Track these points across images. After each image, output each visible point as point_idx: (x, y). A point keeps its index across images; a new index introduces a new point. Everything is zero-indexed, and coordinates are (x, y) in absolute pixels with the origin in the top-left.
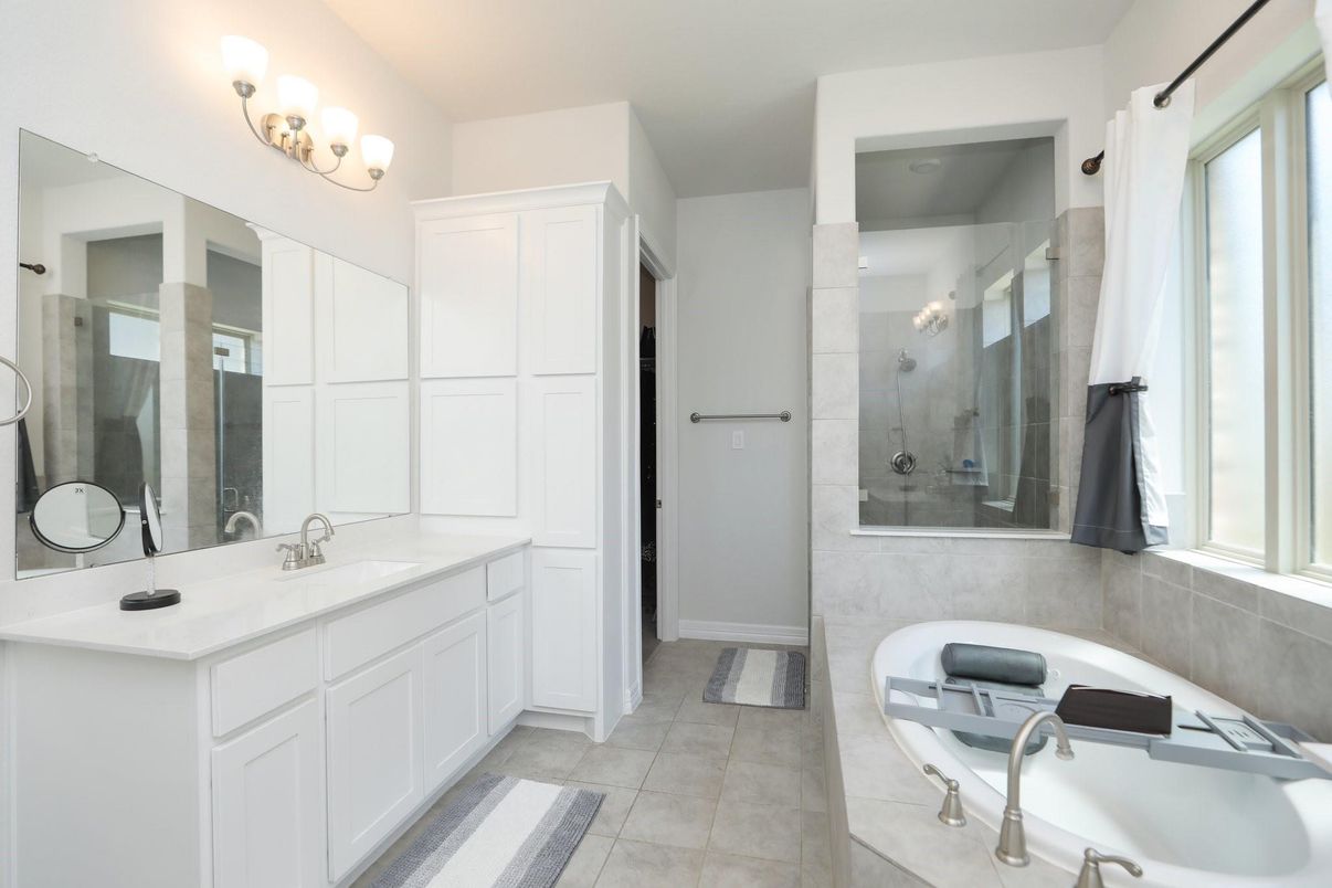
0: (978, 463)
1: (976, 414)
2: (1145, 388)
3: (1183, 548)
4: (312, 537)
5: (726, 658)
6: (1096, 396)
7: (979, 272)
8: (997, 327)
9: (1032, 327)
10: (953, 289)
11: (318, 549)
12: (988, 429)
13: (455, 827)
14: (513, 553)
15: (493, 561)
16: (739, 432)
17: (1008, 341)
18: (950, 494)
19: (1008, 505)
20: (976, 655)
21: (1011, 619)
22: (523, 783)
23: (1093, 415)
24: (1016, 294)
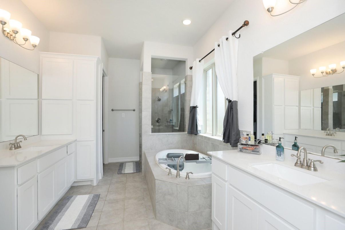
0: (173, 120)
1: (172, 110)
2: (198, 107)
3: (203, 134)
4: (18, 141)
5: (121, 165)
6: (191, 108)
7: (173, 82)
8: (176, 93)
9: (182, 94)
10: (168, 84)
11: (19, 144)
12: (174, 114)
13: (64, 207)
14: (72, 143)
15: (68, 145)
16: (123, 114)
17: (178, 96)
18: (167, 126)
19: (178, 128)
20: (173, 155)
21: (178, 148)
22: (78, 196)
23: (191, 112)
24: (179, 87)
